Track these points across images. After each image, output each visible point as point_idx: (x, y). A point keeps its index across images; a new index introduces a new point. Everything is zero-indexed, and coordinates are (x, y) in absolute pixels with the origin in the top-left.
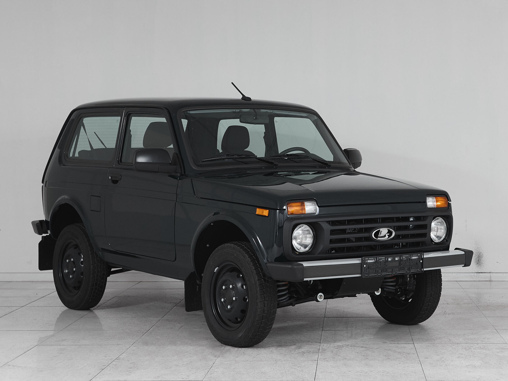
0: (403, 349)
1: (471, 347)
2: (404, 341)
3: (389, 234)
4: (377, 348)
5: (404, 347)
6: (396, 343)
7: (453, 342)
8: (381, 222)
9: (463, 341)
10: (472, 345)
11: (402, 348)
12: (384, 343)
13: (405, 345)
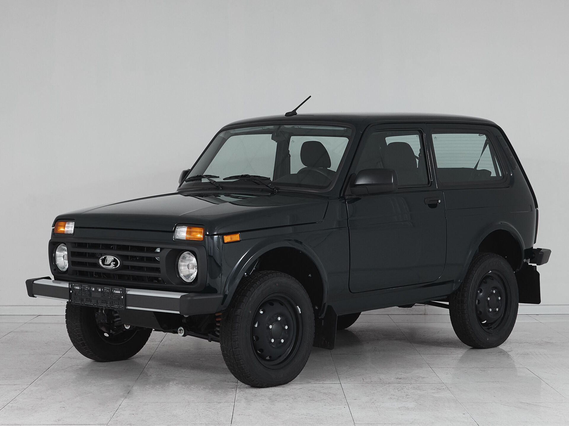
0: (329, 389)
1: (403, 387)
2: (330, 381)
3: (114, 263)
4: (300, 389)
5: (330, 388)
6: (321, 382)
7: (384, 382)
8: (116, 249)
9: (394, 381)
10: (405, 385)
11: (327, 388)
12: (308, 382)
13: (332, 385)
